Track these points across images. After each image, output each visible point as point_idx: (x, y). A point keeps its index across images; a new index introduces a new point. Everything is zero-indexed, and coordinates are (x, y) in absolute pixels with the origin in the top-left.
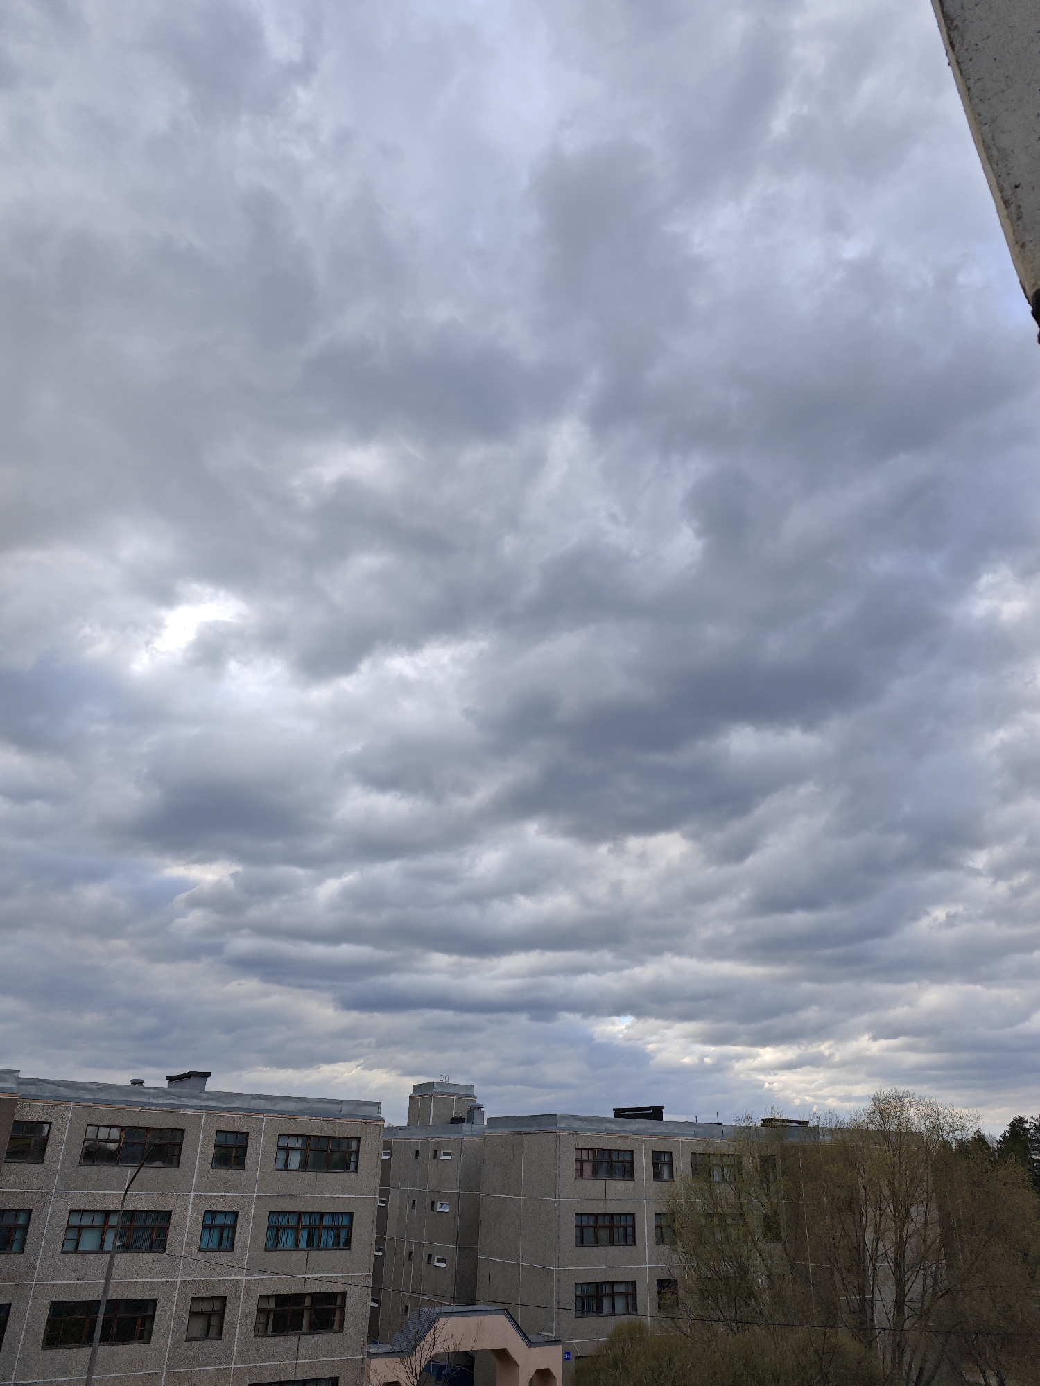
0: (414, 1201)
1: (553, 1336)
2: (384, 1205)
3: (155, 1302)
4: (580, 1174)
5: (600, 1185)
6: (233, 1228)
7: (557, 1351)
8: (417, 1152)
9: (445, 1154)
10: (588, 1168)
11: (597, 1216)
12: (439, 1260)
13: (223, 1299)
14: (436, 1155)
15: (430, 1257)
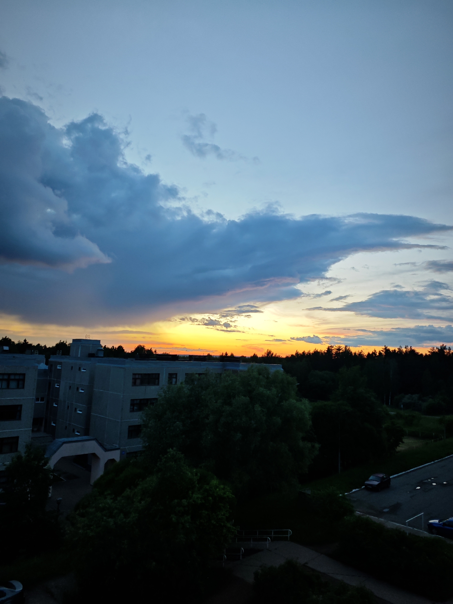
0: (70, 387)
1: (117, 446)
2: (58, 387)
4: (134, 384)
5: (143, 387)
7: (118, 452)
8: (72, 367)
9: (83, 369)
10: (138, 381)
11: (141, 400)
12: (79, 411)
14: (80, 369)
15: (76, 409)
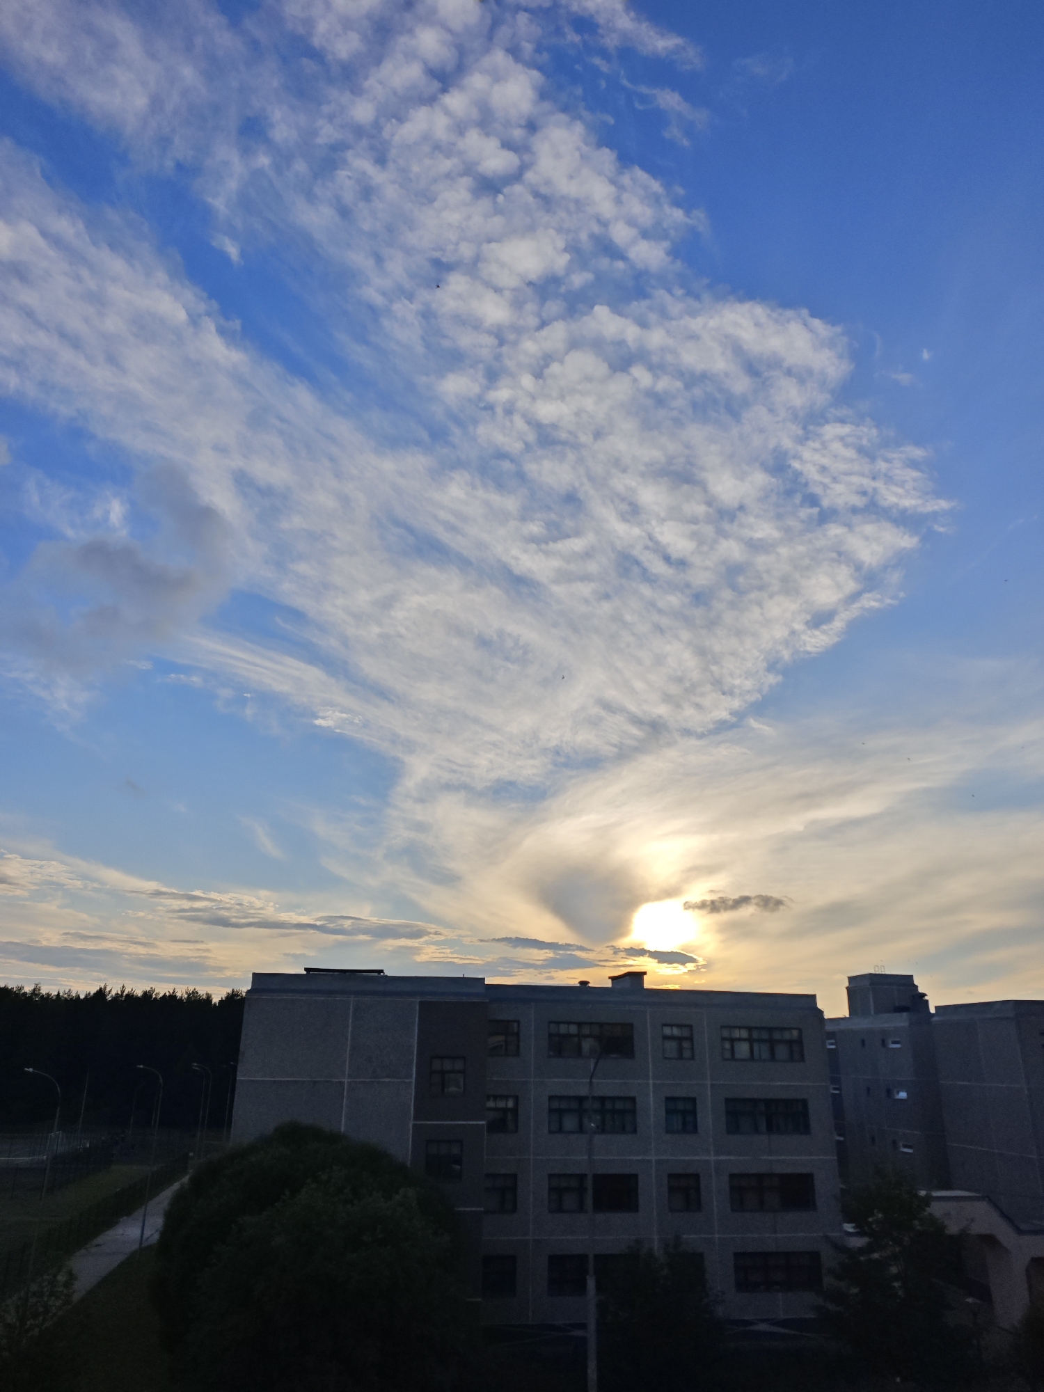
0: (868, 1089)
2: (837, 1092)
3: (636, 1176)
6: (694, 1113)
8: (863, 1041)
9: (894, 1042)
12: (905, 1146)
13: (696, 1177)
14: (884, 1043)
15: (894, 1143)
